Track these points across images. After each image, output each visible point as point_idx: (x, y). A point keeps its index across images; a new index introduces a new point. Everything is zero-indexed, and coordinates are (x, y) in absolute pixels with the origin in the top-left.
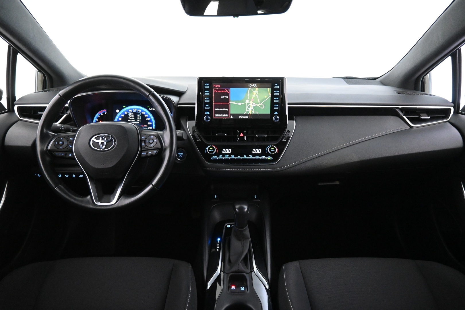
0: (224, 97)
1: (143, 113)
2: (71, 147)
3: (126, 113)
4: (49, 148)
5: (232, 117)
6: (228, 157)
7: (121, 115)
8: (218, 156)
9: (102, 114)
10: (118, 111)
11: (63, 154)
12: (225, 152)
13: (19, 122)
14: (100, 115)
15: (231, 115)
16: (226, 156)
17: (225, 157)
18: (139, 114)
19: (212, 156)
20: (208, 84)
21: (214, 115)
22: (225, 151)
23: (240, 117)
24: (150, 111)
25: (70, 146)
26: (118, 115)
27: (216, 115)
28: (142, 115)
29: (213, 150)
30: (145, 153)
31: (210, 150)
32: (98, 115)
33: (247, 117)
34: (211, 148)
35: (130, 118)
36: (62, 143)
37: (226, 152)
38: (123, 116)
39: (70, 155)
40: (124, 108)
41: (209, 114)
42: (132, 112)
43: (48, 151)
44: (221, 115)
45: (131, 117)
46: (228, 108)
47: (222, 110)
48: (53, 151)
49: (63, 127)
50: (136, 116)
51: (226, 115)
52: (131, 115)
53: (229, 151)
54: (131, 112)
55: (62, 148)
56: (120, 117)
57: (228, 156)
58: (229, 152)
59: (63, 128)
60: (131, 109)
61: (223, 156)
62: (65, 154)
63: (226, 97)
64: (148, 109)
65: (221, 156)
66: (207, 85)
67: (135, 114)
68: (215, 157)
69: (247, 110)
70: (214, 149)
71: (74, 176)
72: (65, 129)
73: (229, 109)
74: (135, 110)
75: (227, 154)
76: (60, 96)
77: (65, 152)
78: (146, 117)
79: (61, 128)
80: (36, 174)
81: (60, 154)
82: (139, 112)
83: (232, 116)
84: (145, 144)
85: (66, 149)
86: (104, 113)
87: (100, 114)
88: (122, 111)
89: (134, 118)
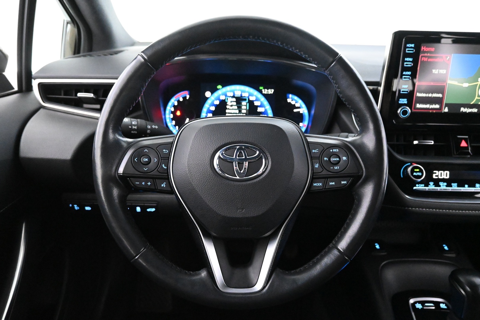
0: (439, 72)
1: (252, 98)
2: (165, 168)
3: (223, 98)
4: (121, 170)
5: (446, 110)
6: (447, 186)
7: (213, 101)
8: (427, 185)
9: (181, 100)
10: (208, 94)
11: (149, 184)
12: (438, 176)
13: (42, 111)
14: (179, 101)
15: (447, 105)
16: (441, 184)
17: (440, 186)
18: (245, 100)
19: (415, 183)
20: (413, 45)
21: (415, 105)
22: (437, 174)
23: (463, 110)
24: (265, 95)
25: (163, 166)
26: (209, 102)
27: (418, 106)
28: (251, 103)
29: (420, 174)
30: (321, 184)
31: (415, 174)
32: (173, 101)
33: (475, 110)
34: (415, 170)
35: (230, 108)
36: (147, 160)
37: (440, 177)
38: (217, 102)
39: (163, 185)
40: (219, 89)
41: (406, 102)
42: (233, 97)
43: (120, 176)
44: (427, 106)
45: (232, 106)
46: (443, 93)
47: (430, 95)
48: (129, 177)
49: (133, 123)
50: (241, 103)
51: (437, 106)
52: (231, 102)
53: (445, 174)
54: (230, 96)
55: (148, 171)
56: (212, 104)
57: (445, 184)
58: (445, 177)
59: (135, 125)
60: (231, 91)
61: (437, 184)
62: (154, 184)
63: (442, 72)
64: (261, 92)
65: (431, 183)
66: (411, 47)
67: (239, 100)
68: (422, 185)
69: (476, 98)
70: (421, 171)
71: (138, 209)
72: (138, 127)
73: (443, 95)
74: (238, 94)
75: (443, 180)
76: (143, 60)
77: (154, 178)
78: (257, 107)
79: (132, 125)
80: (71, 205)
81: (143, 183)
82: (244, 96)
83: (447, 108)
84: (321, 165)
85: (155, 173)
86: (184, 98)
87: (177, 99)
88: (216, 94)
89: (236, 107)
